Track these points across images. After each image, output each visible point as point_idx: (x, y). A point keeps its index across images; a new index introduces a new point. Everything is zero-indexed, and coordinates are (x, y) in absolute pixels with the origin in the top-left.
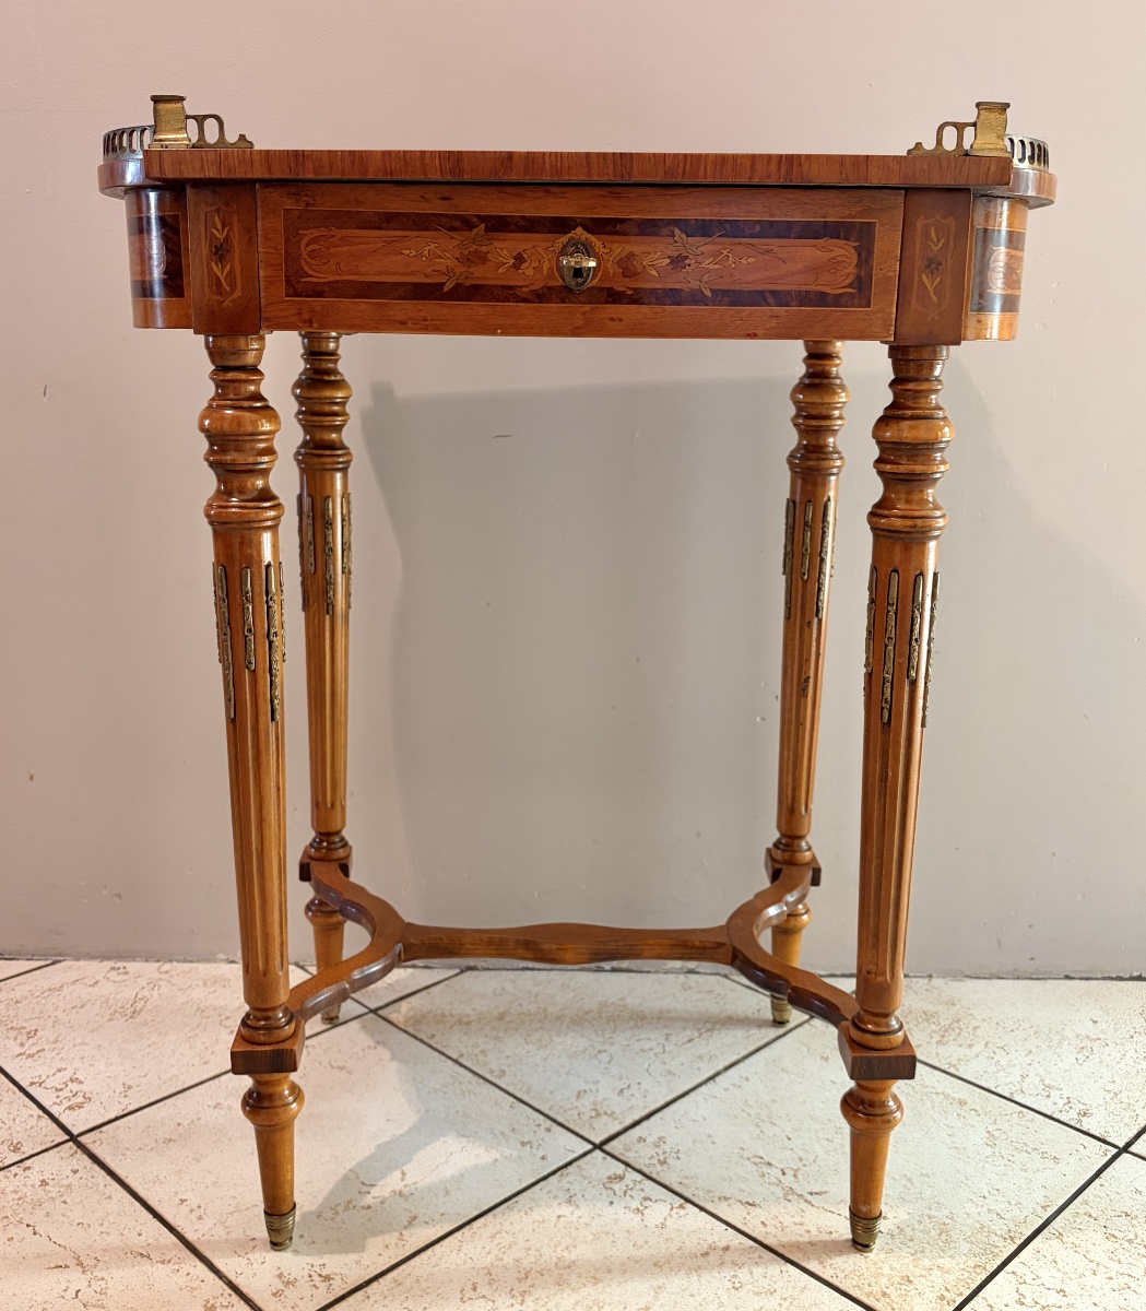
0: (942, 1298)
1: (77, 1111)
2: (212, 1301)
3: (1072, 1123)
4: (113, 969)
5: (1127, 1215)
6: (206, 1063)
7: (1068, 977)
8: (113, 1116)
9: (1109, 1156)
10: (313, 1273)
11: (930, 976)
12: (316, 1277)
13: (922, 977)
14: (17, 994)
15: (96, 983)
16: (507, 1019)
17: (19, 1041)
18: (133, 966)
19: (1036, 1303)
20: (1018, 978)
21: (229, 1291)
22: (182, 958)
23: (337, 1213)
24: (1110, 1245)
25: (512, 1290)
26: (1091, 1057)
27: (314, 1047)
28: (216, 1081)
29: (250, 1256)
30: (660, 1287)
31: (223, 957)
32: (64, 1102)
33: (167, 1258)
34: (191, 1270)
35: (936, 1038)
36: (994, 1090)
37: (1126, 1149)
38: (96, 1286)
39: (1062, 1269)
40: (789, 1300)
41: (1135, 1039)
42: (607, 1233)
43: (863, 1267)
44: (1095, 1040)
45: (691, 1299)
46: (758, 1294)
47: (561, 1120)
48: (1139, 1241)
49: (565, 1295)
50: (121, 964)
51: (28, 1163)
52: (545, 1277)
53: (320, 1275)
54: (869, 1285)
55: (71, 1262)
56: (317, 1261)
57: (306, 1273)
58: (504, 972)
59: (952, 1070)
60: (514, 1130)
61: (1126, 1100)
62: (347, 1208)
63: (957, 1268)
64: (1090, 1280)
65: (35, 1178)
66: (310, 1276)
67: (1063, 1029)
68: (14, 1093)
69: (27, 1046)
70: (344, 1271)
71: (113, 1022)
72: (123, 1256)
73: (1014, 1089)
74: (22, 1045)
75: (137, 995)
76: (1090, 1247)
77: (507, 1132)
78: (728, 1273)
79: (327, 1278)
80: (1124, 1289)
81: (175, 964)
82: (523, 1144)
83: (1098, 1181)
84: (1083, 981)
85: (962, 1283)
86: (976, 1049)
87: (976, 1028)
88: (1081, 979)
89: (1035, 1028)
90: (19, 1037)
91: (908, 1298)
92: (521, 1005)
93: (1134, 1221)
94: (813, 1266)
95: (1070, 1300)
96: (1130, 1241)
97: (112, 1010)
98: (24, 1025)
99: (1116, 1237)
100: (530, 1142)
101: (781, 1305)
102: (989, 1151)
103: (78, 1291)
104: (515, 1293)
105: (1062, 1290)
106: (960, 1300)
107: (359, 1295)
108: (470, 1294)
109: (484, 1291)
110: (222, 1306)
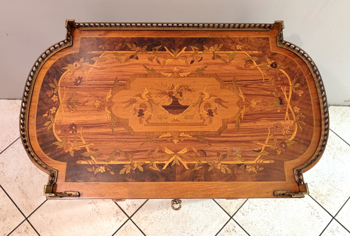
0: (236, 207)
12: (133, 205)
19: (251, 208)
30: (190, 206)
34: (112, 203)
38: (97, 208)
40: (211, 208)
45: (195, 209)
46: (206, 207)
54: (225, 204)
56: (133, 201)
57: (131, 204)
70: (137, 203)
78: (201, 202)
85: (240, 203)
91: (231, 207)
95: (257, 207)
101: (209, 209)
103: (95, 209)
104: (166, 208)
105: (256, 205)
106: (239, 208)
107: (141, 209)
108: (159, 208)
109: (161, 207)
110: (119, 212)
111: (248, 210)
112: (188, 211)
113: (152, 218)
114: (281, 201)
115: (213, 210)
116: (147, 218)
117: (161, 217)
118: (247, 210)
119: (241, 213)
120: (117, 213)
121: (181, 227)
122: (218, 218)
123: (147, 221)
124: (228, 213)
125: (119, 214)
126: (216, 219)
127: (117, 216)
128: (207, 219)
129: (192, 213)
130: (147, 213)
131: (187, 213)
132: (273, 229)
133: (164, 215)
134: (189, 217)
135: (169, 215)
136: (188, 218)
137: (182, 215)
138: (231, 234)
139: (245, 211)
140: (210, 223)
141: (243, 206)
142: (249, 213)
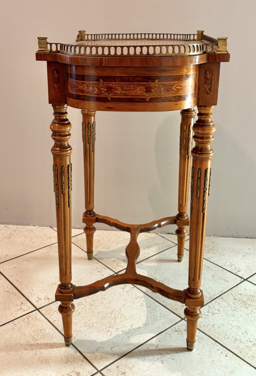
2: (22, 302)
3: (235, 273)
4: (5, 226)
5: (241, 294)
6: (26, 250)
7: (247, 238)
8: (3, 261)
9: (241, 281)
11: (210, 236)
12: (46, 299)
13: (208, 236)
16: (100, 242)
18: (10, 226)
19: (212, 312)
20: (233, 237)
21: (26, 300)
22: (22, 224)
23: (52, 285)
24: (234, 301)
26: (245, 258)
27: (52, 247)
28: (28, 254)
31: (32, 224)
33: (13, 292)
35: (207, 251)
36: (218, 264)
39: (220, 305)
42: (114, 293)
44: (248, 254)
45: (131, 308)
47: (108, 266)
48: (241, 300)
50: (7, 226)
52: (98, 301)
53: (47, 298)
54: (173, 307)
57: (44, 297)
58: (101, 231)
59: (209, 260)
60: (97, 268)
62: (55, 284)
64: (226, 308)
67: (241, 251)
71: (4, 240)
73: (223, 264)
75: (10, 233)
76: (229, 301)
77: (95, 269)
79: (48, 299)
80: (234, 310)
81: (20, 226)
82: (98, 272)
83: (236, 287)
86: (216, 255)
87: (218, 249)
88: (250, 238)
89: (233, 250)
92: (104, 239)
93: (242, 296)
95: (220, 312)
96: (239, 300)
97: (4, 237)
99: (236, 299)
100: (100, 271)
101: (151, 310)
102: (212, 279)
105: (219, 310)
108: (80, 304)
109: (84, 303)
110: (24, 303)
111: (207, 313)
112: (120, 309)
115: (157, 311)
117: (82, 311)
118: (206, 314)
121: (108, 322)
122: (163, 318)
124: (179, 314)
125: (24, 304)
126: (160, 319)
127: (20, 306)
128: (146, 318)
129: (125, 311)
131: (119, 311)
132: (247, 333)
133: (86, 310)
134: (121, 314)
135: (93, 311)
136: (119, 315)
137: (111, 312)
138: (182, 334)
140: (151, 322)
142: (208, 316)
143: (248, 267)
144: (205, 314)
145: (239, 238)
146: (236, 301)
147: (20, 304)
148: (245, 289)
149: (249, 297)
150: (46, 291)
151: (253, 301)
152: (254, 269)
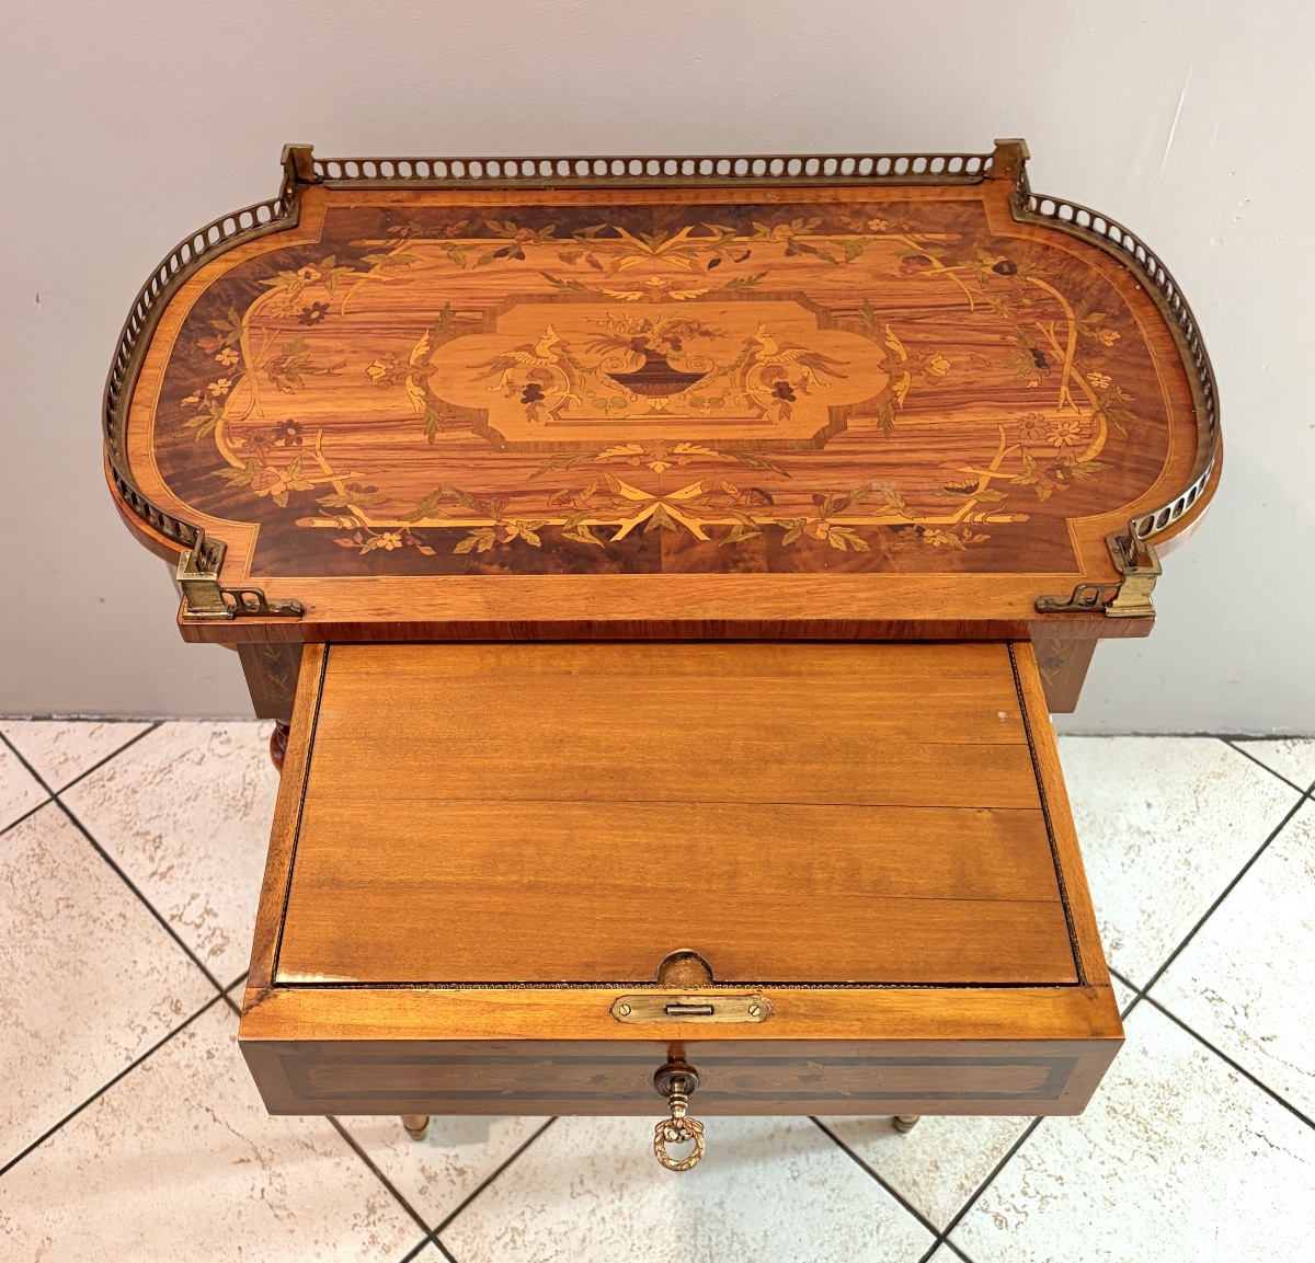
0: (961, 1187)
1: (220, 957)
2: (372, 1201)
4: (214, 735)
5: (1130, 1083)
7: (1136, 734)
9: (1129, 1004)
10: (450, 1167)
12: (452, 1172)
14: (131, 778)
15: (202, 759)
17: (148, 853)
18: (233, 730)
19: (1037, 1193)
21: (384, 1188)
24: (1109, 1122)
25: (612, 1183)
26: (1137, 860)
29: (396, 1146)
30: (732, 1178)
32: (206, 942)
33: (328, 1148)
34: (350, 1163)
37: (1143, 995)
38: (277, 1184)
39: (1064, 1152)
40: (837, 1191)
41: (1182, 832)
43: (900, 1150)
44: (1144, 835)
46: (812, 1184)
48: (1134, 1116)
49: (655, 1189)
50: (220, 727)
51: (191, 1027)
52: (639, 1167)
53: (455, 1169)
54: (904, 1173)
55: (252, 1156)
56: (452, 1152)
57: (443, 1166)
61: (1156, 925)
63: (977, 1151)
64: (1085, 1165)
65: (201, 1051)
66: (447, 1169)
67: (1118, 817)
68: (160, 931)
69: (157, 859)
70: (475, 1164)
71: (229, 820)
72: (292, 1147)
74: (152, 859)
75: (244, 777)
76: (1093, 1124)
78: (788, 1161)
79: (461, 1172)
80: (1111, 1176)
84: (1149, 739)
85: (980, 1169)
89: (1091, 818)
90: (147, 847)
91: (934, 1187)
93: (1135, 1091)
94: (859, 1150)
95: (1065, 1189)
96: (1127, 1116)
97: (225, 803)
98: (148, 827)
99: (1115, 1111)
101: (829, 1197)
103: (263, 1190)
104: (615, 1186)
105: (1061, 1178)
106: (975, 1189)
107: (488, 1190)
108: (578, 1189)
109: (589, 1184)
110: (381, 1206)
111: (1025, 1200)
112: (721, 1204)
113: (544, 1237)
114: (1186, 1158)
115: (848, 1200)
116: (516, 1237)
117: (590, 1230)
118: (1019, 1201)
119: (989, 1218)
120: (372, 1210)
122: (875, 1239)
123: (520, 1254)
124: (924, 1214)
125: (379, 1212)
126: (865, 1245)
127: (368, 1224)
128: (817, 1243)
129: (741, 1215)
130: (520, 1211)
131: (718, 1212)
133: (603, 1219)
134: (729, 1234)
135: (628, 1223)
136: (722, 1238)
137: (691, 1222)
139: (1007, 1206)
141: (995, 1182)
142: (1027, 1215)
143: (1149, 916)
144: (1014, 1208)
145: (1107, 736)
146: (1115, 1122)
147: (366, 1213)
148: (1145, 1052)
149: (1158, 1097)
150: (446, 1129)
151: (1176, 1114)
152: (1169, 930)
